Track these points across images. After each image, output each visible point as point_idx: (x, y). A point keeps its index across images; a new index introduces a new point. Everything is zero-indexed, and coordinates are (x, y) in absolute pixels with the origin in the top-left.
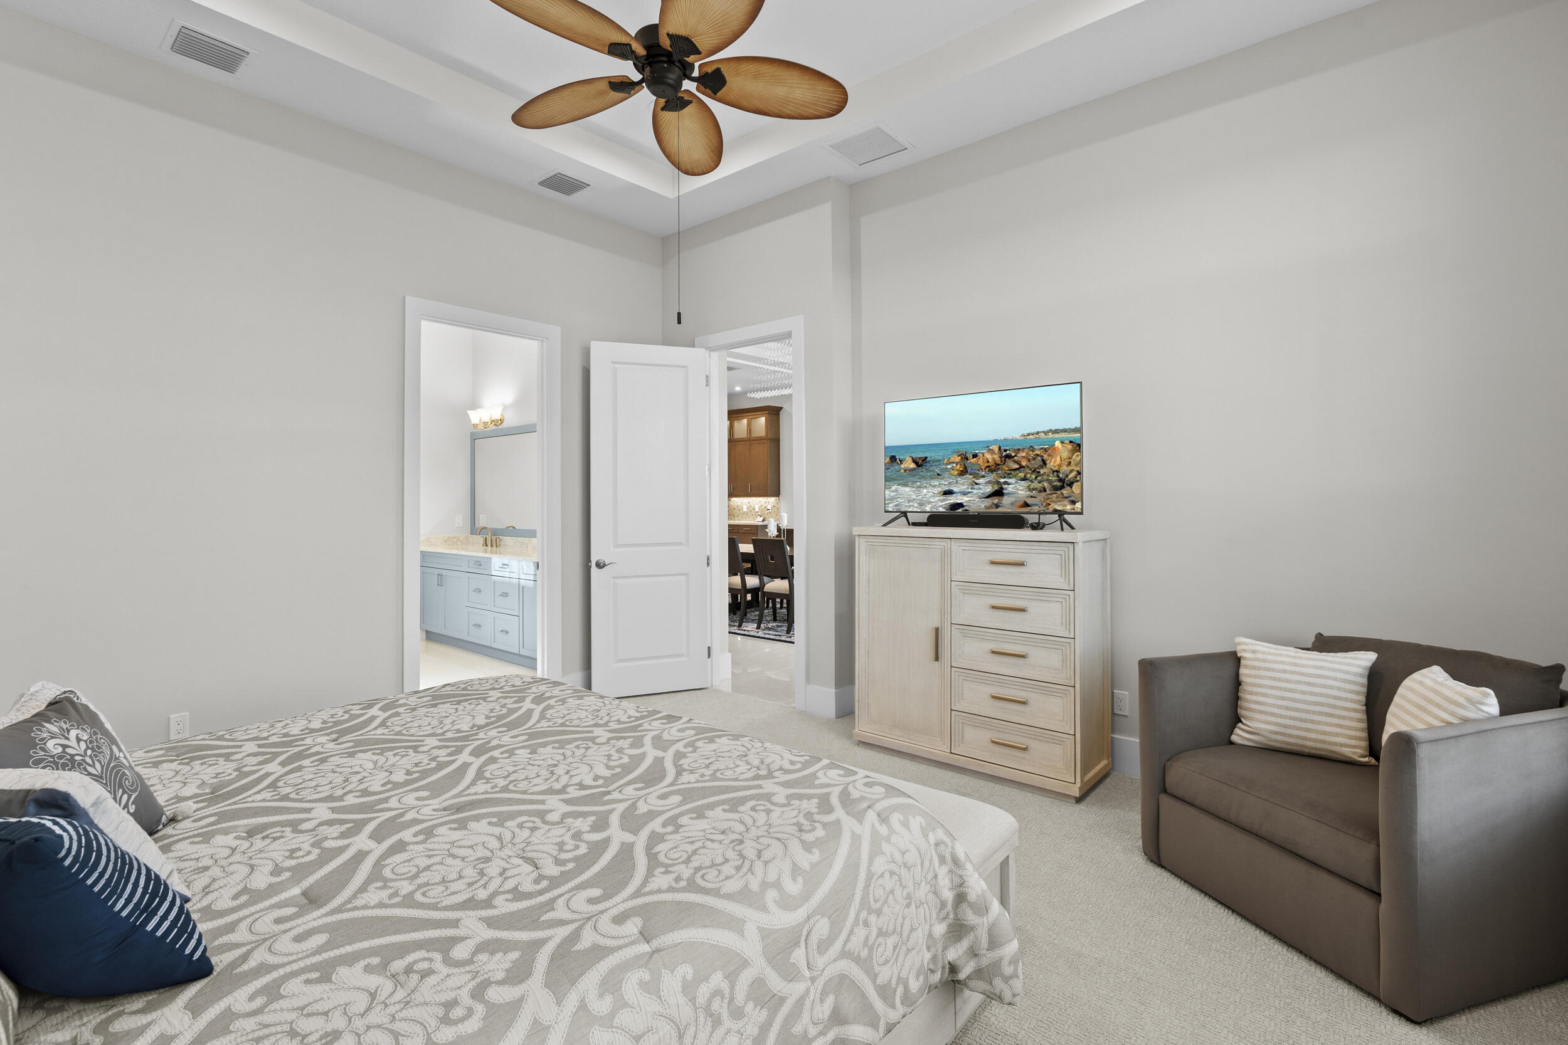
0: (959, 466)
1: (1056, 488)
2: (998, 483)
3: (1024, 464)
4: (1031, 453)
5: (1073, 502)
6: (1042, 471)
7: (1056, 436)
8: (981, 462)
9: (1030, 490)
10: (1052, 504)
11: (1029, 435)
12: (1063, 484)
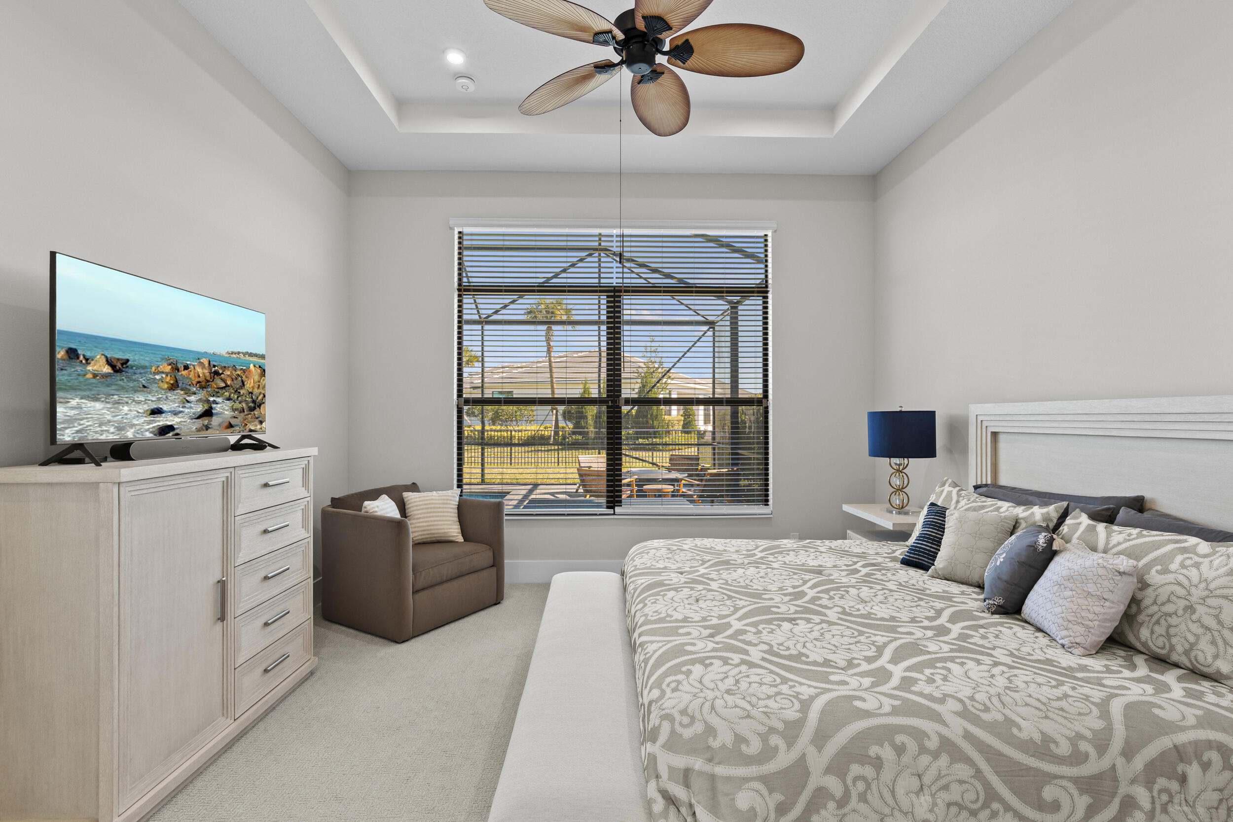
0: (168, 378)
1: (252, 409)
2: (208, 401)
3: (229, 383)
4: (234, 372)
5: (261, 422)
6: (242, 392)
7: (251, 359)
8: (192, 375)
9: (234, 410)
10: (249, 425)
11: (232, 353)
12: (256, 404)
